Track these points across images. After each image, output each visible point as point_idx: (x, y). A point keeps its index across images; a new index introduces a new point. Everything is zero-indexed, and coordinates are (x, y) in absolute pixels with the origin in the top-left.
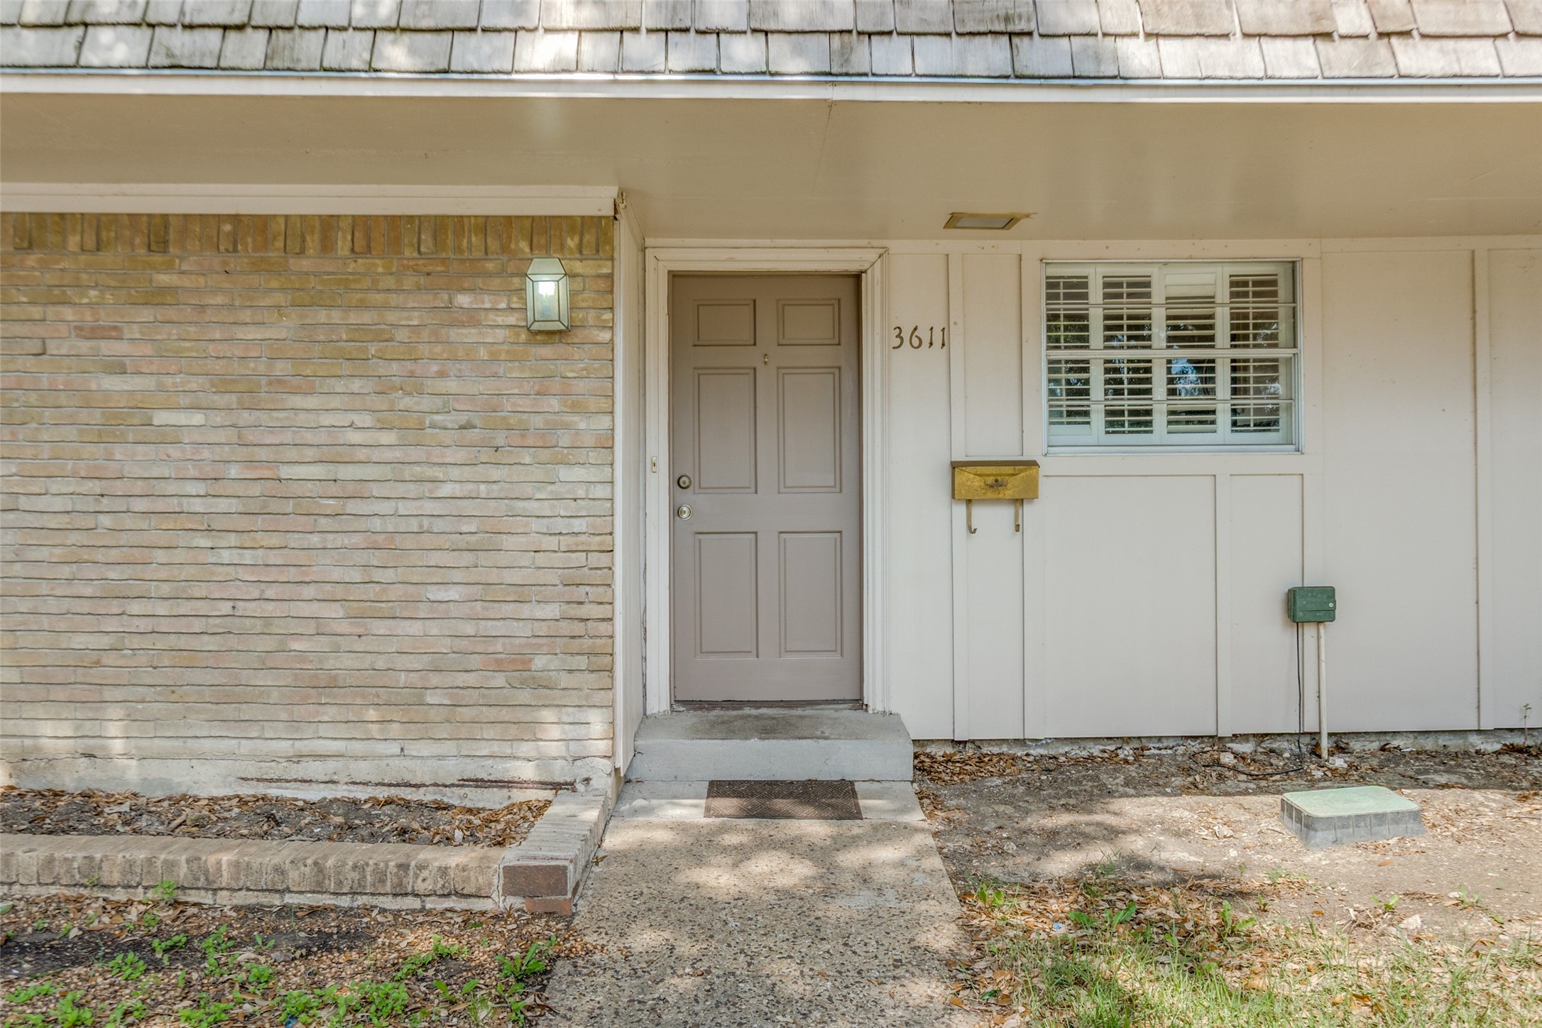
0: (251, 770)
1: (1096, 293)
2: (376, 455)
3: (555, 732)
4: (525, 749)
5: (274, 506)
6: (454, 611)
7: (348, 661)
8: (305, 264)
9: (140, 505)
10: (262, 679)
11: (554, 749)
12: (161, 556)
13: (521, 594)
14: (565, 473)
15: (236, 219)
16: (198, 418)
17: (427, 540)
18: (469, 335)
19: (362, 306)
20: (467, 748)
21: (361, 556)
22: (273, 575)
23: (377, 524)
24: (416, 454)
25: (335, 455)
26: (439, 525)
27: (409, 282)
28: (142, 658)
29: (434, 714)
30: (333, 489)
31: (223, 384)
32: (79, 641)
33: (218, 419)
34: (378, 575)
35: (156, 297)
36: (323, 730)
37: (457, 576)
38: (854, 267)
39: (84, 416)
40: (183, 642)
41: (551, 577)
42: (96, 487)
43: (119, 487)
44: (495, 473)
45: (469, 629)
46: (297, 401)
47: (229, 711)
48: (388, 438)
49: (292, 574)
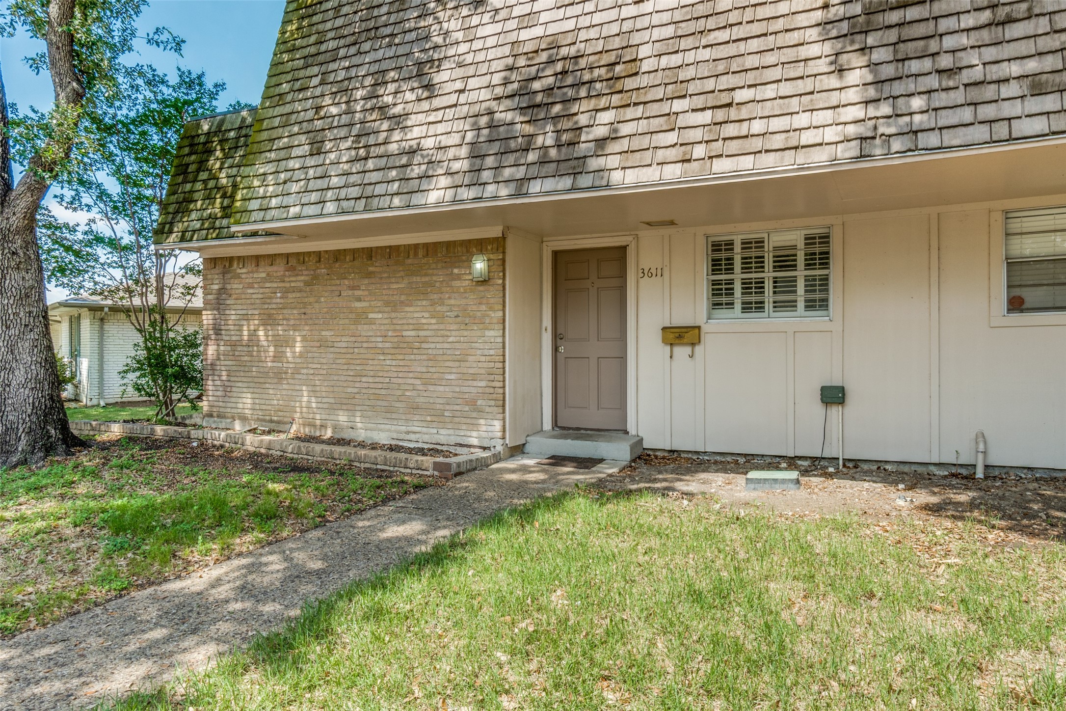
0: (395, 436)
1: (738, 248)
2: (430, 327)
3: (484, 428)
4: (474, 434)
5: (401, 345)
6: (454, 383)
7: (422, 400)
8: (409, 261)
9: (365, 345)
10: (398, 405)
11: (484, 434)
12: (371, 362)
13: (474, 377)
14: (488, 333)
15: (390, 247)
16: (380, 316)
17: (445, 358)
18: (456, 283)
19: (426, 275)
20: (457, 432)
21: (425, 363)
22: (401, 369)
23: (430, 351)
24: (442, 327)
25: (418, 327)
26: (449, 352)
27: (440, 265)
28: (366, 396)
29: (448, 420)
30: (418, 339)
31: (387, 303)
32: (349, 390)
33: (386, 315)
34: (431, 370)
35: (369, 275)
36: (416, 423)
37: (454, 370)
38: (624, 244)
39: (350, 316)
40: (377, 391)
41: (483, 371)
42: (353, 339)
43: (360, 339)
44: (465, 333)
45: (458, 389)
46: (407, 309)
47: (389, 415)
48: (433, 321)
49: (406, 369)
